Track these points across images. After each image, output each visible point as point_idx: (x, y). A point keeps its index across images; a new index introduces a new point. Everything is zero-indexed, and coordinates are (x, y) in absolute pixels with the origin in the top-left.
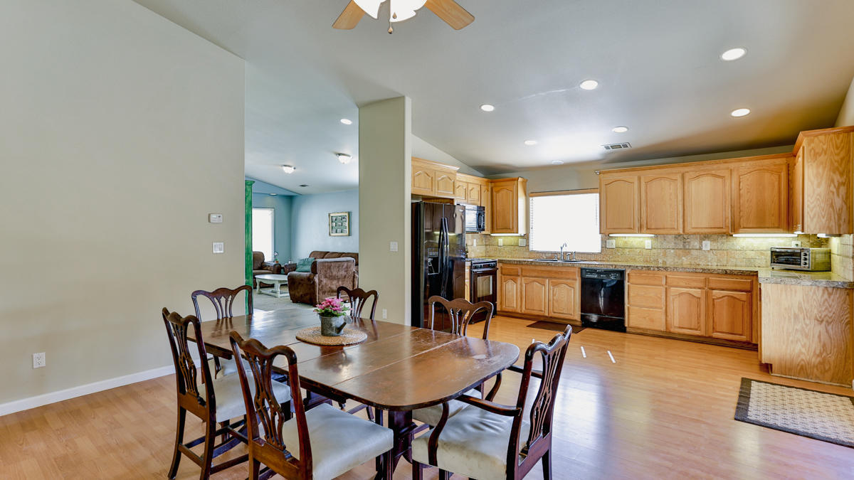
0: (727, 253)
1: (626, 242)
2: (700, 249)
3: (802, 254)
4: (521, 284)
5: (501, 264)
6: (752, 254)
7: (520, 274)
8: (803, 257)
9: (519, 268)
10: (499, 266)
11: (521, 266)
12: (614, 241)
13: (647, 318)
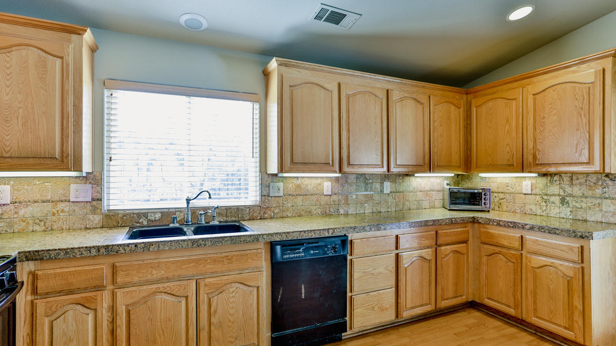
0: (403, 195)
1: (298, 186)
2: (382, 191)
3: (483, 193)
4: (113, 309)
5: (30, 266)
6: (420, 195)
7: (107, 281)
8: (483, 197)
9: (103, 266)
10: (23, 272)
11: (111, 260)
12: (281, 185)
13: (376, 308)
